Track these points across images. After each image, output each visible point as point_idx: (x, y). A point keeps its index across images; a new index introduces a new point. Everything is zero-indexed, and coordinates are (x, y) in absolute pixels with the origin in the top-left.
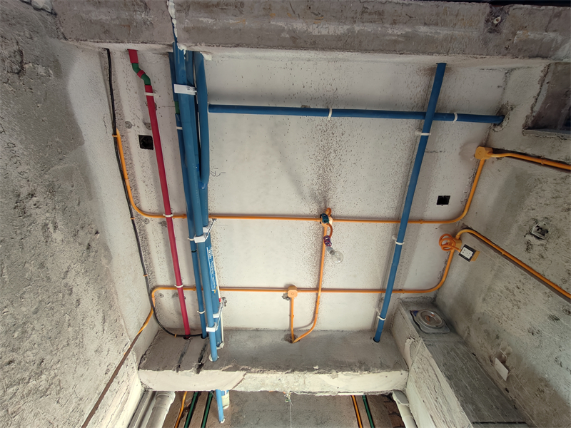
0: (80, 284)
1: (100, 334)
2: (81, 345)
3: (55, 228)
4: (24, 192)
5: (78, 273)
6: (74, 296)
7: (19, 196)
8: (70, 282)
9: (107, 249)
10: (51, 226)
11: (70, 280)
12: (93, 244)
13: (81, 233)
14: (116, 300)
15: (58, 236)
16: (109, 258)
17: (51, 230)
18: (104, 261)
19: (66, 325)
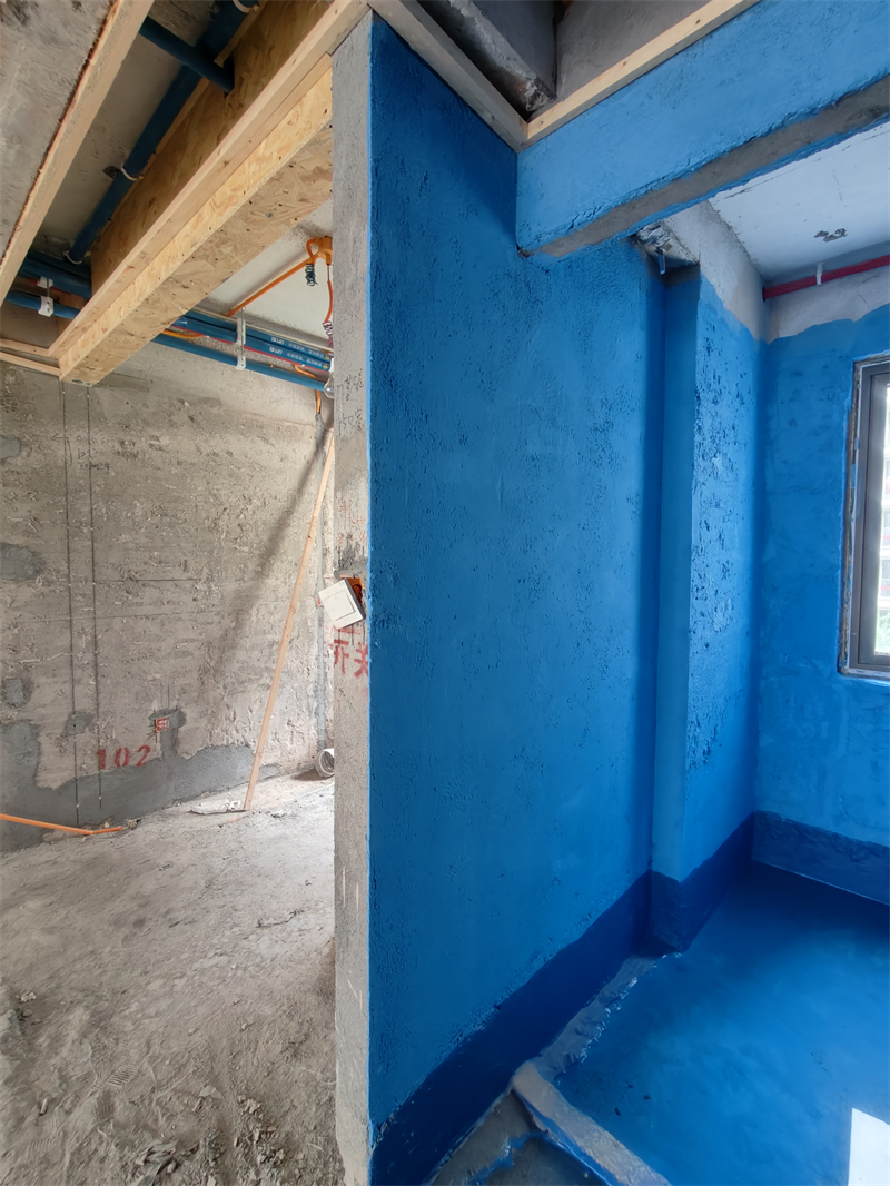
0: (217, 444)
1: (273, 450)
2: (263, 468)
3: (157, 439)
4: (118, 447)
5: (206, 441)
6: (222, 454)
7: (119, 452)
8: (209, 450)
9: (206, 400)
10: (153, 442)
11: (206, 450)
12: (192, 413)
13: (174, 418)
14: (259, 418)
15: (165, 441)
16: (216, 402)
17: (157, 443)
18: (215, 411)
19: (236, 471)
